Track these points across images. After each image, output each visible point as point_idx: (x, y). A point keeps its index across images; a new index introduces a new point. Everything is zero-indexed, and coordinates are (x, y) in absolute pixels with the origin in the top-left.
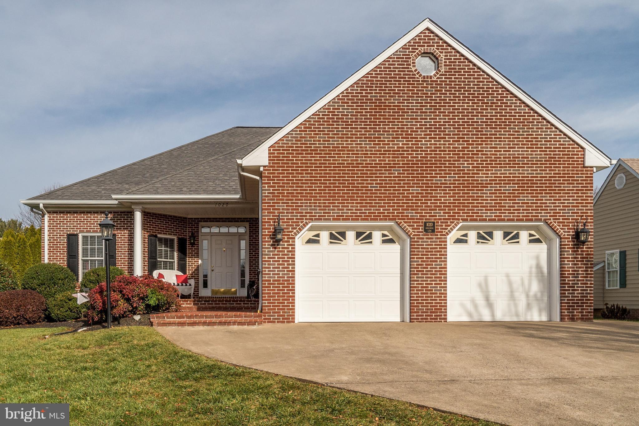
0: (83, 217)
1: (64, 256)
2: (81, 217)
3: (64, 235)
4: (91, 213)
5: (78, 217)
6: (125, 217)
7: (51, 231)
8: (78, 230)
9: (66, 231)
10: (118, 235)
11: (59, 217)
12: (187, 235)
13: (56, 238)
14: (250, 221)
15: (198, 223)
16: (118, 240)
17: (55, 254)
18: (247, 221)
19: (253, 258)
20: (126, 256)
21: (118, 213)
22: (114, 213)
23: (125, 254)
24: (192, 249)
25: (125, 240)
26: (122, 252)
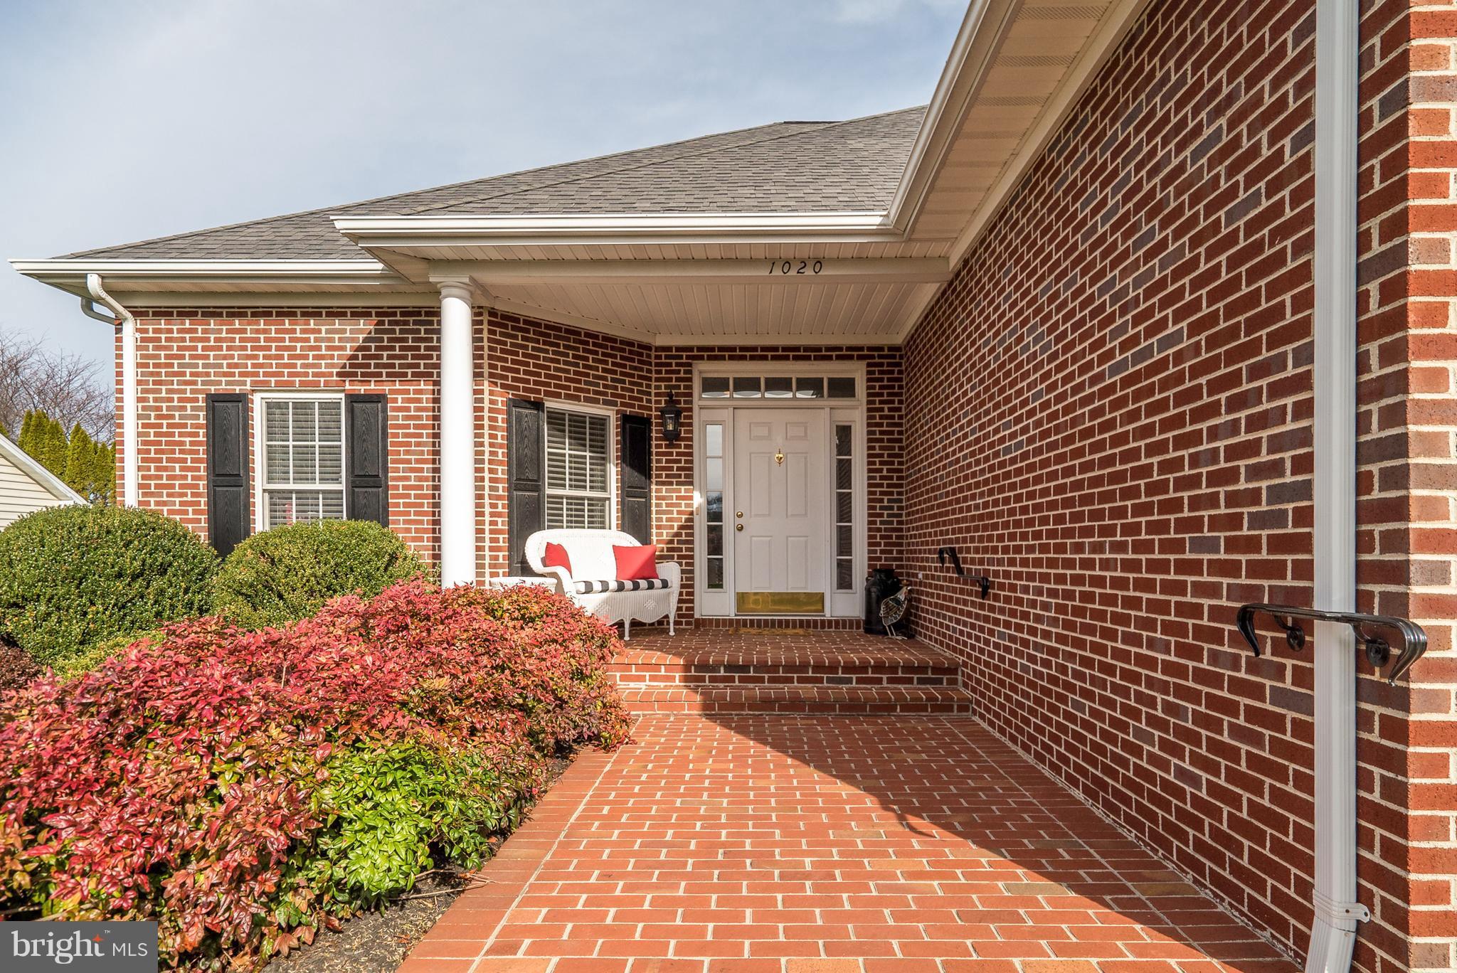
0: (265, 331)
1: (199, 478)
2: (258, 331)
3: (197, 400)
4: (294, 314)
5: (244, 331)
6: (418, 331)
7: (147, 383)
8: (248, 380)
9: (204, 383)
10: (395, 400)
11: (179, 331)
12: (653, 405)
13: (168, 408)
14: (873, 357)
15: (690, 365)
16: (396, 418)
17: (166, 469)
18: (860, 358)
19: (881, 485)
20: (426, 479)
21: (394, 314)
22: (378, 314)
23: (421, 470)
24: (671, 454)
25: (420, 418)
26: (409, 462)
